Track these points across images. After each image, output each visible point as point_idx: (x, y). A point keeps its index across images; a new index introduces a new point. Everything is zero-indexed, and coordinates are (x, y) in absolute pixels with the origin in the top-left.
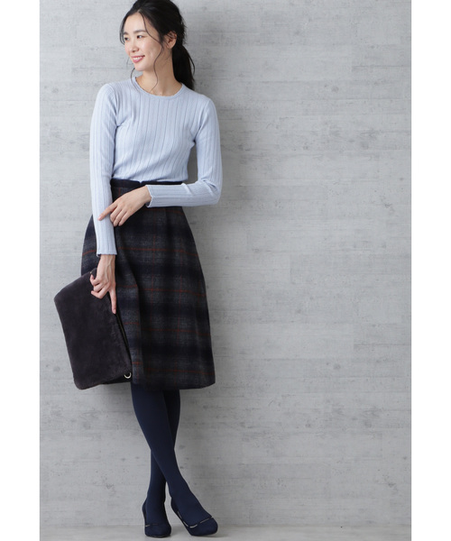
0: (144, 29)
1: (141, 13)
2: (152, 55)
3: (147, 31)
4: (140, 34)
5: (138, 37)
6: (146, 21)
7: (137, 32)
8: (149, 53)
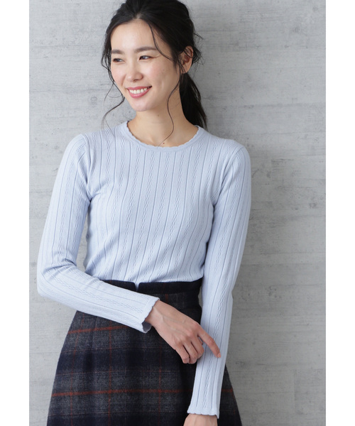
0: (151, 45)
1: (141, 18)
2: (163, 85)
3: (156, 48)
4: (144, 53)
5: (142, 58)
6: (156, 32)
7: (142, 50)
8: (159, 83)
